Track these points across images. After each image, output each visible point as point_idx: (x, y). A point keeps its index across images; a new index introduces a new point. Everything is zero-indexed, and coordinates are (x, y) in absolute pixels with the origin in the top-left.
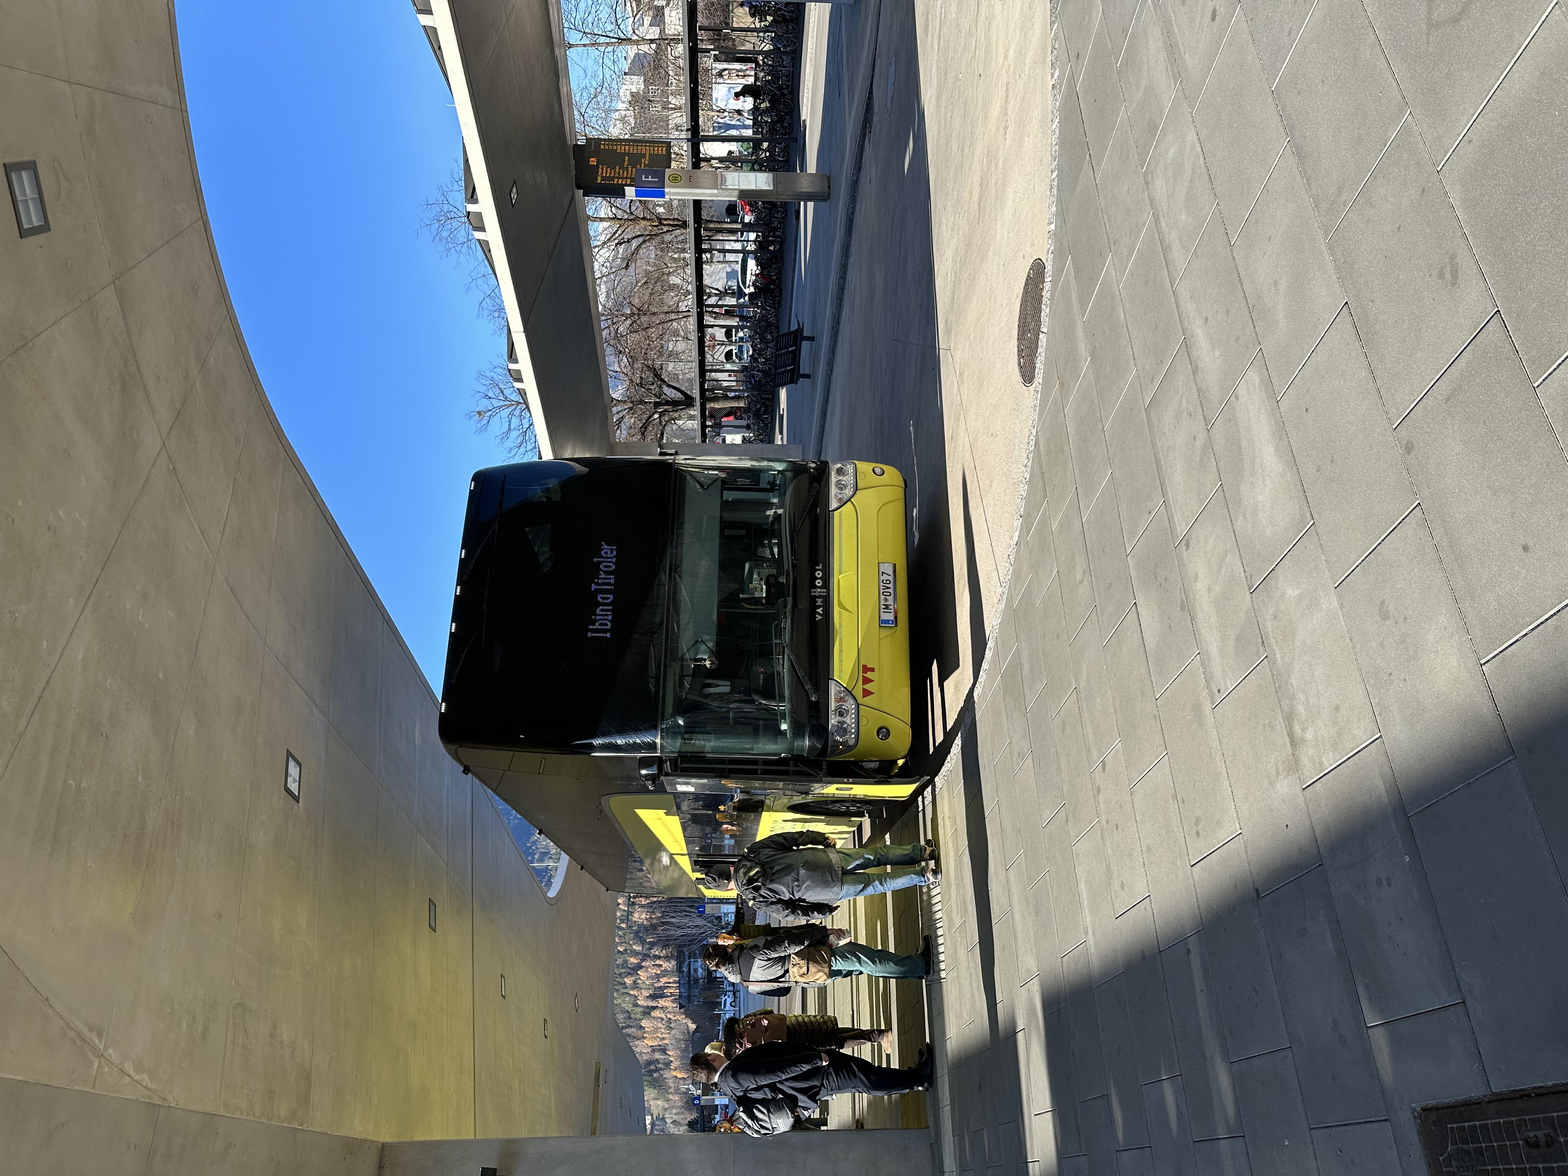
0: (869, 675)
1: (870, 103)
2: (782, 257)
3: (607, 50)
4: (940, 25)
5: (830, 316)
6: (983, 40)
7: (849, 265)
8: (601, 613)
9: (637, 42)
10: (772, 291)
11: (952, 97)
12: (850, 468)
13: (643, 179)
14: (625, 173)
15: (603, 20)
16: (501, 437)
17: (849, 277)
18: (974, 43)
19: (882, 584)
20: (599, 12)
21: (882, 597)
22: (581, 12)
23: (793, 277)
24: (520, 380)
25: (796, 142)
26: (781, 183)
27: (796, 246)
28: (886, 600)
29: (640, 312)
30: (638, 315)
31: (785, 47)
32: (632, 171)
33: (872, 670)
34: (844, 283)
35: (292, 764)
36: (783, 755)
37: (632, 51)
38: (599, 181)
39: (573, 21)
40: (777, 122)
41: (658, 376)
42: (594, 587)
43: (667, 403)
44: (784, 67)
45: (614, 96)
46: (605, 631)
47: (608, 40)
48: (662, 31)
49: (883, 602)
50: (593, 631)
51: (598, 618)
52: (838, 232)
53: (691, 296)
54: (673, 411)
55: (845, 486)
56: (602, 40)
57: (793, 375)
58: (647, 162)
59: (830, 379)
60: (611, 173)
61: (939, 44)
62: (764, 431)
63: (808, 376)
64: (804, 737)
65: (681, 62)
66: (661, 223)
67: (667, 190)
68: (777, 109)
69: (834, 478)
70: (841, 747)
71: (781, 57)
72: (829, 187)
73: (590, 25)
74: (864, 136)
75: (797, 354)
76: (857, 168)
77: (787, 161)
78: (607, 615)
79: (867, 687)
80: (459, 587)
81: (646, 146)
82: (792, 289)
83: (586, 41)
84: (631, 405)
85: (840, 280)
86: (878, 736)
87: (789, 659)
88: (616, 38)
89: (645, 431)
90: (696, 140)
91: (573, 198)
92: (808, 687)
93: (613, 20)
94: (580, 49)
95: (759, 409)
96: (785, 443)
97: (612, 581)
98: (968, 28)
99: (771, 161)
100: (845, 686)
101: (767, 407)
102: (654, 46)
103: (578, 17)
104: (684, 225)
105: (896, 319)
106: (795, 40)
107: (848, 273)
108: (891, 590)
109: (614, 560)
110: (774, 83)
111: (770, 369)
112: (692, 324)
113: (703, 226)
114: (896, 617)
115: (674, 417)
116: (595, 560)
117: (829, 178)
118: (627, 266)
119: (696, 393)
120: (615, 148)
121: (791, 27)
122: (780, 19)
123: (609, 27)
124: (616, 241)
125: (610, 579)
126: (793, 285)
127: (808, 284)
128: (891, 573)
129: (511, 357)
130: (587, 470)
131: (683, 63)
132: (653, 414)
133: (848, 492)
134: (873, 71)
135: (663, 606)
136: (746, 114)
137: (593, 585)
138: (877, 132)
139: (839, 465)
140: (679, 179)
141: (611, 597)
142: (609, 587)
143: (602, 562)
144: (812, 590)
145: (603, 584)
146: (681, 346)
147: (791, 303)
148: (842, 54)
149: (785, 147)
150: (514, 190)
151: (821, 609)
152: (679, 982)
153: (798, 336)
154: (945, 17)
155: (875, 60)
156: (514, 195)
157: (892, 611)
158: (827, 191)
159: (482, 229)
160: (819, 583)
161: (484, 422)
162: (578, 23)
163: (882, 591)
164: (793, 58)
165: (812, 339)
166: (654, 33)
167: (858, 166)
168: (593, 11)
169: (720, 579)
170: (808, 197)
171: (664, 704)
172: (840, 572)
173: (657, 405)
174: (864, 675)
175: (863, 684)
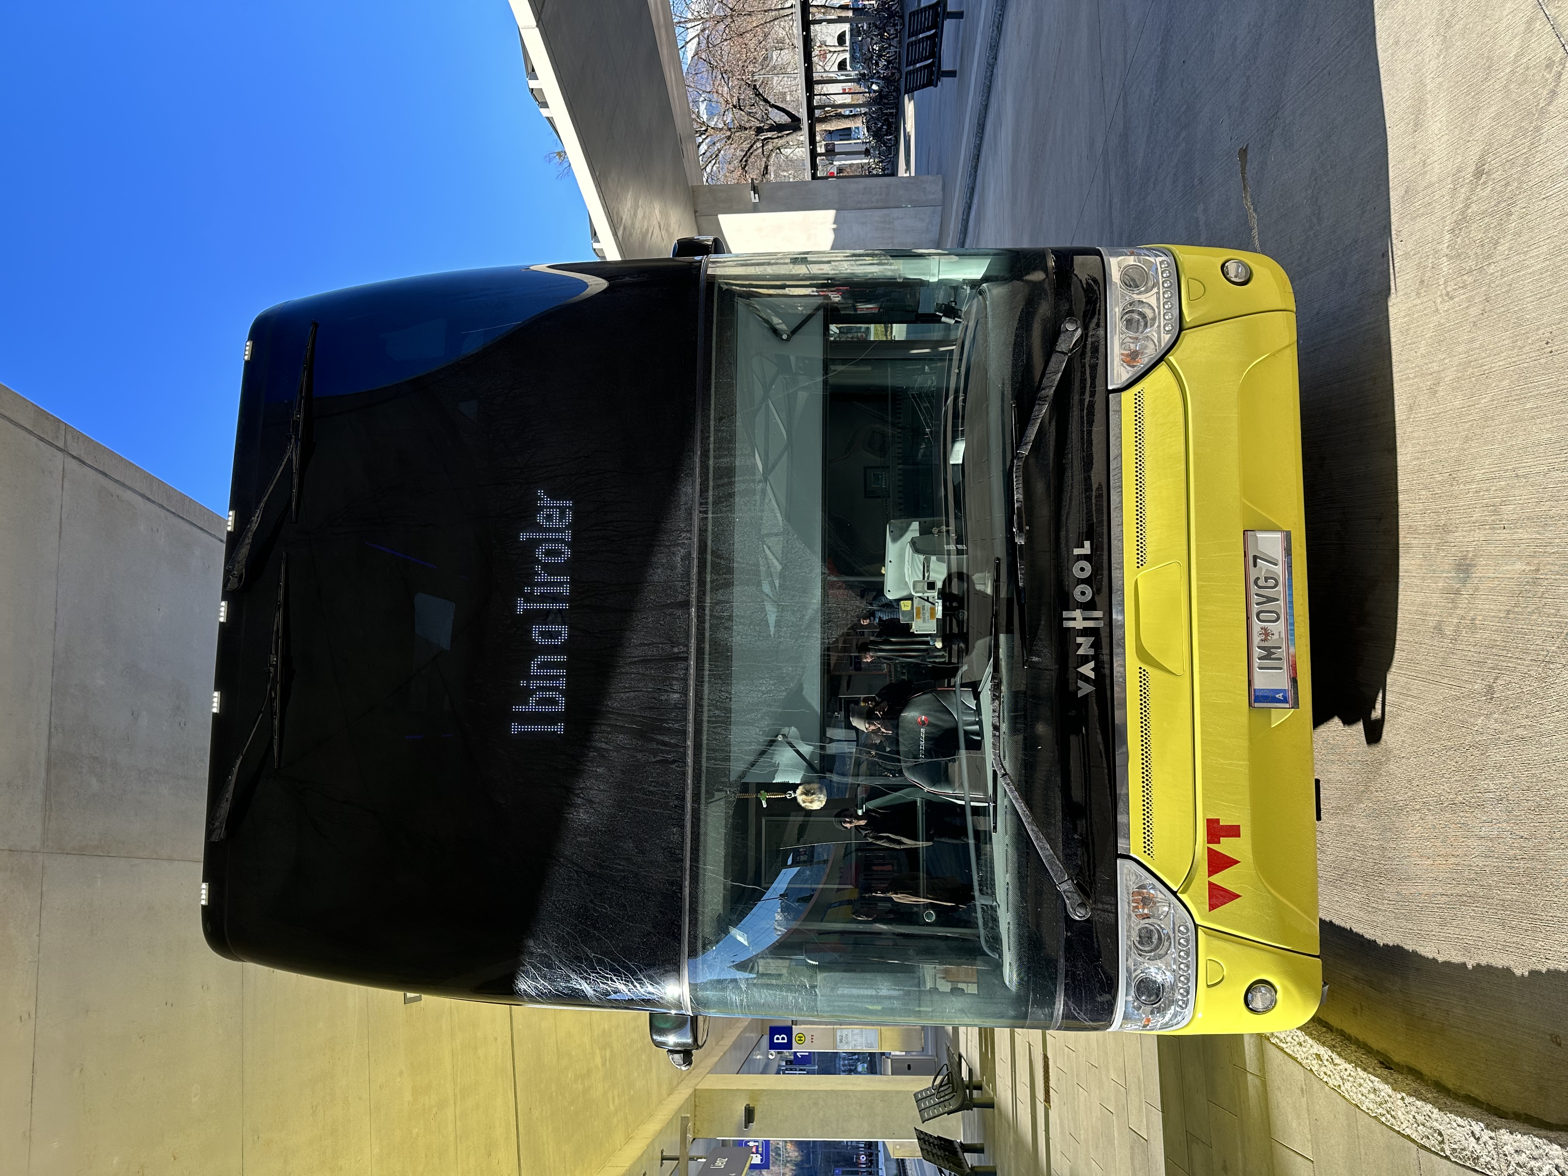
0: (1226, 846)
8: (544, 672)
12: (1159, 262)
19: (1254, 589)
21: (1257, 625)
24: (545, 104)
28: (1266, 634)
29: (733, 12)
30: (732, 16)
33: (1234, 831)
41: (759, 94)
42: (521, 606)
46: (551, 718)
49: (1256, 640)
50: (524, 718)
51: (534, 684)
54: (778, 137)
57: (931, 73)
62: (887, 157)
63: (952, 74)
64: (1052, 995)
75: (938, 40)
78: (556, 678)
79: (1221, 879)
84: (729, 133)
89: (745, 166)
92: (1063, 883)
95: (881, 128)
97: (565, 590)
100: (1161, 876)
101: (889, 125)
108: (1278, 605)
109: (568, 536)
111: (893, 74)
114: (1293, 678)
115: (779, 145)
116: (523, 536)
119: (803, 114)
125: (561, 584)
128: (1277, 558)
132: (755, 143)
135: (686, 659)
137: (520, 601)
141: (564, 630)
142: (556, 606)
143: (538, 542)
144: (1066, 614)
145: (543, 598)
146: (786, 55)
151: (1092, 664)
153: (938, 13)
157: (1281, 662)
160: (1082, 593)
163: (1256, 609)
165: (959, 15)
171: (694, 911)
172: (1141, 562)
173: (759, 130)
174: (1213, 846)
175: (1209, 876)
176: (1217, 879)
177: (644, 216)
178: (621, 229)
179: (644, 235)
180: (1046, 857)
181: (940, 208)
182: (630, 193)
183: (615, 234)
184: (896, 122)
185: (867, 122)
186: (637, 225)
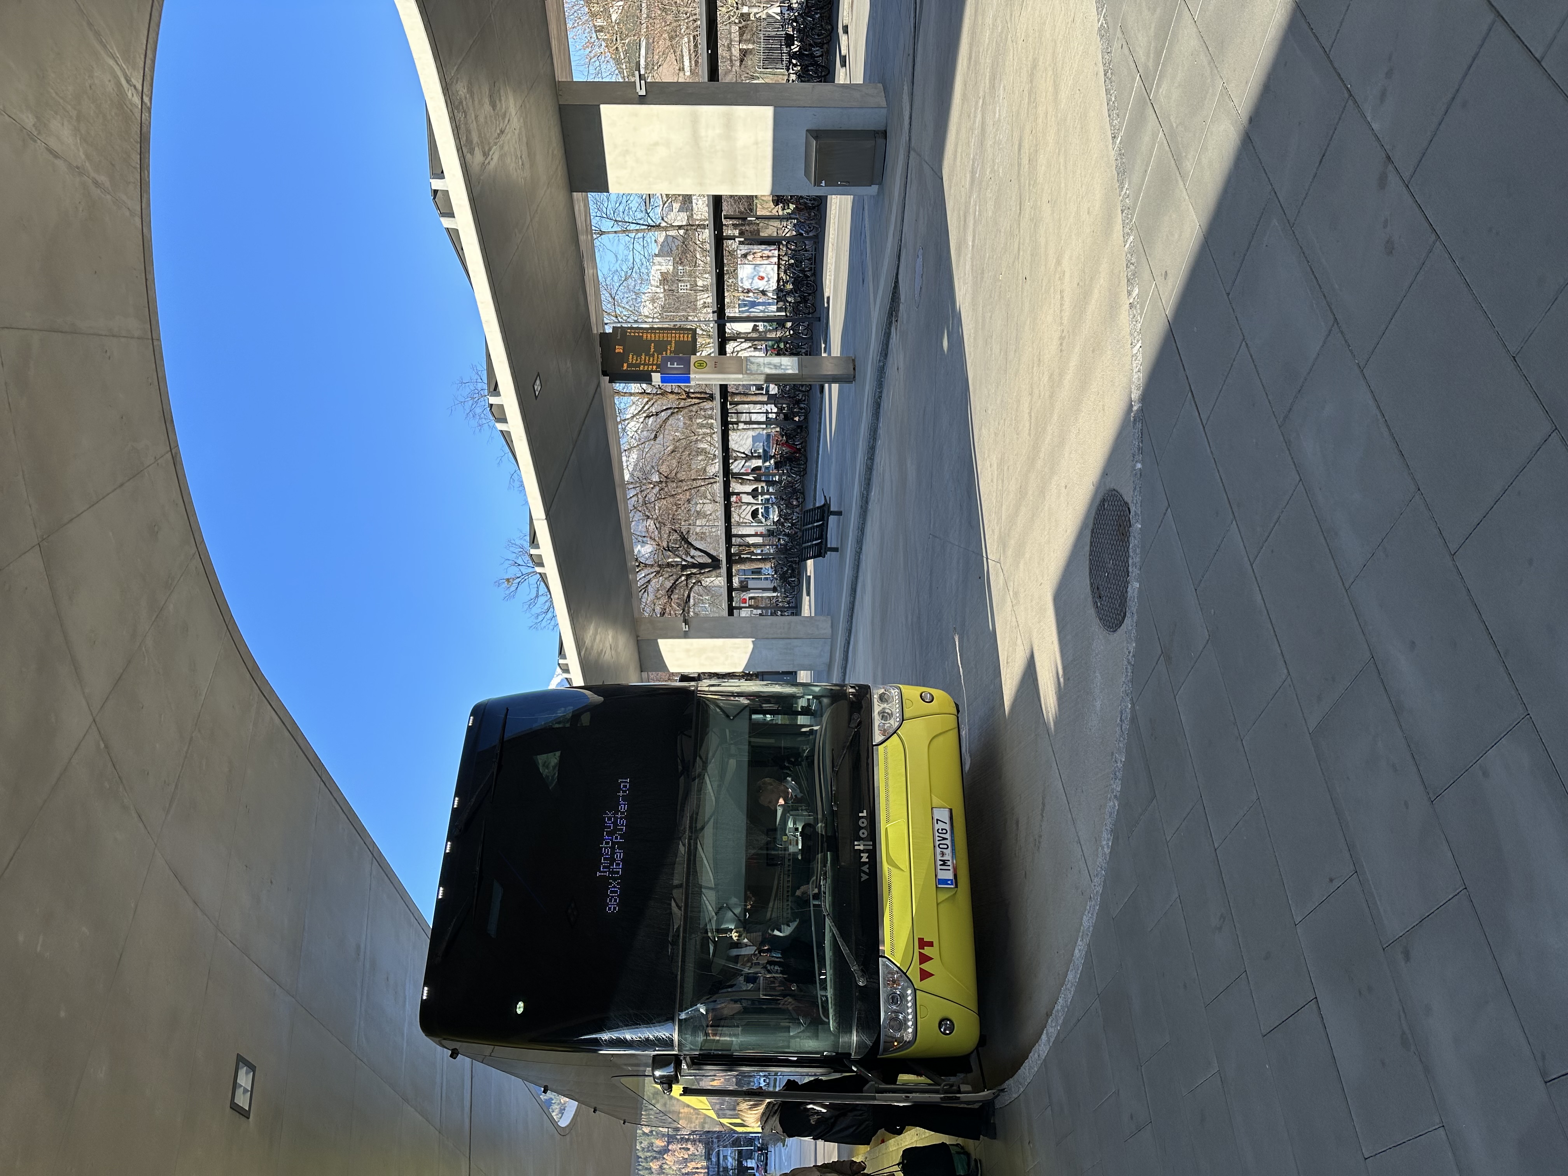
0: (927, 951)
1: (895, 292)
2: (806, 427)
3: (637, 237)
4: (975, 222)
5: (858, 494)
6: (1027, 241)
7: (877, 446)
9: (665, 229)
10: (798, 459)
11: (991, 296)
12: (894, 692)
13: (669, 366)
14: (651, 359)
15: (634, 209)
16: (529, 603)
17: (877, 459)
18: (1016, 246)
19: (937, 834)
20: (629, 202)
21: (938, 850)
22: (613, 202)
23: (818, 447)
24: (541, 564)
25: (820, 321)
26: (806, 367)
27: (821, 419)
28: (943, 854)
29: (667, 479)
30: (666, 482)
31: (807, 232)
32: (658, 357)
33: (931, 944)
34: (873, 464)
35: (242, 1072)
36: (825, 1053)
37: (661, 236)
38: (625, 368)
39: (604, 210)
40: (800, 302)
41: (684, 539)
43: (694, 566)
44: (806, 251)
45: (644, 280)
47: (638, 227)
48: (690, 217)
49: (939, 857)
52: (865, 414)
53: (717, 460)
54: (700, 573)
55: (891, 715)
56: (633, 227)
57: (820, 548)
58: (673, 349)
59: (859, 556)
60: (637, 360)
61: (973, 241)
62: (791, 594)
63: (836, 550)
64: (851, 1032)
65: (708, 247)
66: (689, 397)
67: (692, 376)
68: (800, 290)
69: (877, 707)
70: (896, 1044)
71: (804, 242)
72: (854, 369)
73: (621, 214)
74: (890, 323)
75: (825, 528)
76: (883, 355)
77: (811, 338)
79: (925, 966)
80: (449, 843)
81: (672, 333)
82: (818, 457)
83: (617, 228)
84: (658, 569)
85: (869, 461)
86: (940, 1028)
87: (831, 930)
88: (646, 225)
89: (671, 595)
90: (721, 322)
91: (599, 385)
92: (854, 968)
93: (643, 209)
94: (611, 236)
95: (787, 572)
96: (813, 615)
98: (1008, 228)
99: (795, 338)
100: (899, 965)
101: (793, 570)
102: (682, 232)
103: (610, 206)
104: (711, 398)
105: (932, 513)
106: (817, 226)
107: (876, 455)
108: (948, 842)
110: (797, 267)
111: (796, 533)
112: (718, 488)
113: (729, 398)
114: (955, 876)
115: (701, 579)
117: (854, 361)
118: (656, 437)
119: (723, 557)
120: (641, 334)
121: (813, 214)
122: (803, 207)
123: (639, 215)
124: (645, 415)
126: (818, 454)
127: (834, 455)
128: (947, 820)
129: (533, 542)
130: (601, 699)
131: (709, 246)
132: (680, 577)
133: (894, 723)
134: (899, 261)
136: (770, 295)
138: (905, 322)
139: (882, 691)
140: (705, 364)
144: (856, 843)
146: (709, 508)
147: (817, 471)
148: (865, 242)
149: (808, 325)
150: (538, 382)
151: (867, 866)
152: (708, 1168)
153: (824, 511)
154: (980, 215)
155: (900, 250)
156: (537, 387)
157: (950, 868)
158: (852, 373)
159: (504, 420)
160: (863, 833)
161: (513, 588)
162: (610, 212)
163: (938, 843)
164: (815, 243)
165: (839, 513)
166: (681, 219)
167: (885, 352)
168: (624, 201)
169: (749, 832)
170: (834, 379)
171: (682, 987)
172: (888, 821)
173: (684, 568)
174: (921, 951)
175: (921, 964)
176: (924, 966)
177: (601, 640)
178: (584, 650)
179: (599, 654)
180: (846, 954)
181: (830, 640)
182: (593, 624)
183: (579, 654)
184: (799, 568)
185: (775, 567)
186: (595, 647)
